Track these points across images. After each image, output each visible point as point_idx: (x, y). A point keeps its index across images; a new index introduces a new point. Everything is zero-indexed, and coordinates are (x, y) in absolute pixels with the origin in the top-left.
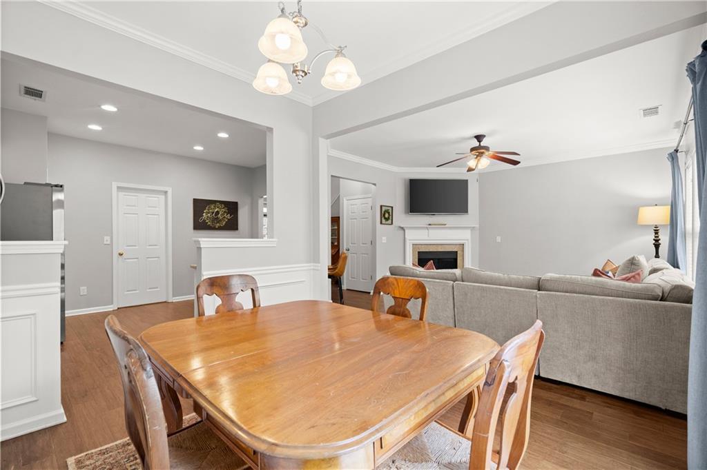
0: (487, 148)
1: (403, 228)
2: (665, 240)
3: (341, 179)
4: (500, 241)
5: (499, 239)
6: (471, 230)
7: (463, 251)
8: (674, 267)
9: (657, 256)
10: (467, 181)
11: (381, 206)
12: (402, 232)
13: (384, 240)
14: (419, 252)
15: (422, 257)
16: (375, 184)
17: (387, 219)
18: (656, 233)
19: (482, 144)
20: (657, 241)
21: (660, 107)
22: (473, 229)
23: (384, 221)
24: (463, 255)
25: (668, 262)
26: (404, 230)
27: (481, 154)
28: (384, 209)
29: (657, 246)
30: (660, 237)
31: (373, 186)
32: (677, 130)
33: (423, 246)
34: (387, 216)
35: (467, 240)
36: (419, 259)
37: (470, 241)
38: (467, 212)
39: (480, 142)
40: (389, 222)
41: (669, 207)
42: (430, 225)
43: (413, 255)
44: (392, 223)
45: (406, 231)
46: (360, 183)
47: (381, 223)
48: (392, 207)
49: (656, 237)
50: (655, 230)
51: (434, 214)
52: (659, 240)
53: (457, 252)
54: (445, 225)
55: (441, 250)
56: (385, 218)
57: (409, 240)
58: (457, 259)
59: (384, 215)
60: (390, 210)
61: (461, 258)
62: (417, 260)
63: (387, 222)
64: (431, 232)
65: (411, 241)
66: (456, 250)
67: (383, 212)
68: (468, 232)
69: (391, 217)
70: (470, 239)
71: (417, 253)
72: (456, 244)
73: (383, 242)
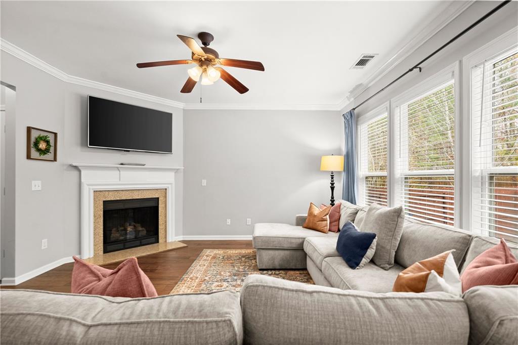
1: (76, 167)
5: (204, 183)
6: (175, 173)
7: (166, 197)
10: (171, 114)
11: (29, 129)
12: (76, 173)
13: (37, 186)
14: (104, 202)
15: (110, 208)
16: (12, 87)
17: (43, 152)
18: (332, 178)
20: (332, 184)
22: (177, 171)
23: (34, 154)
24: (166, 201)
26: (80, 171)
28: (34, 135)
29: (332, 188)
30: (334, 181)
33: (111, 193)
34: (42, 146)
35: (171, 184)
36: (105, 212)
37: (174, 185)
38: (171, 151)
39: (205, 44)
42: (122, 164)
43: (95, 207)
44: (55, 160)
45: (83, 172)
47: (29, 157)
48: (55, 134)
49: (332, 181)
50: (331, 176)
51: (129, 151)
52: (334, 184)
53: (158, 198)
54: (144, 165)
55: (137, 198)
56: (39, 150)
57: (88, 185)
58: (157, 207)
59: (36, 144)
60: (51, 138)
61: (164, 205)
62: (102, 212)
63: (42, 157)
64: (124, 174)
65: (91, 187)
66: (157, 197)
67: (33, 140)
68: (172, 174)
69: (52, 149)
70: (174, 183)
71: (102, 203)
72: (157, 189)
73: (33, 189)
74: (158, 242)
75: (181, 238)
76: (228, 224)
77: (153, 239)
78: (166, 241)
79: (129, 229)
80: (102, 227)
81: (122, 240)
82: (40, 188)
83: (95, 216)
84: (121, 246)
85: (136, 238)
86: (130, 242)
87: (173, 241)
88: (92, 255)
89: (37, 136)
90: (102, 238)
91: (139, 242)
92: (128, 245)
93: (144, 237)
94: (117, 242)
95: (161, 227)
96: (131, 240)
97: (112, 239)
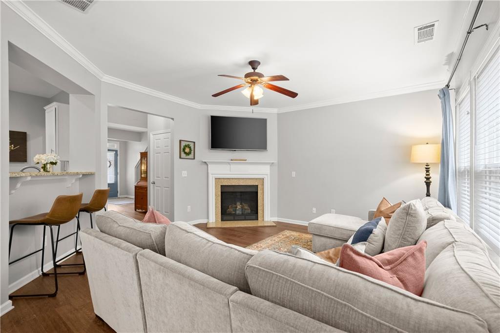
0: (260, 75)
1: (205, 162)
2: (435, 178)
3: (148, 115)
4: (294, 176)
5: (294, 174)
6: (271, 166)
7: (263, 185)
8: (445, 207)
9: (428, 195)
10: (266, 120)
11: (180, 141)
12: (206, 166)
13: (185, 174)
14: (221, 186)
15: (224, 190)
16: (173, 119)
17: (188, 154)
18: (427, 171)
19: (256, 71)
20: (428, 179)
21: (436, 24)
22: (272, 164)
23: (183, 155)
24: (263, 188)
25: (439, 201)
26: (207, 165)
27: (254, 82)
28: (183, 144)
29: (428, 184)
30: (430, 175)
31: (171, 120)
32: (447, 67)
33: (225, 180)
34: (187, 150)
35: (267, 175)
36: (222, 193)
38: (266, 149)
39: (254, 69)
40: (191, 156)
41: (440, 146)
42: (232, 160)
43: (216, 189)
44: (194, 158)
45: (209, 166)
46: (162, 118)
47: (180, 157)
48: (194, 143)
49: (427, 175)
50: (426, 168)
51: (235, 151)
52: (430, 178)
53: (257, 186)
54: (246, 160)
55: (243, 184)
56: (185, 153)
57: (212, 174)
58: (257, 192)
59: (184, 150)
60: (192, 145)
61: (262, 192)
62: (220, 193)
63: (187, 157)
64: (233, 166)
65: (213, 176)
66: (257, 184)
67: (182, 147)
68: (268, 167)
69: (192, 152)
70: (269, 174)
71: (220, 187)
72: (257, 179)
73: (183, 176)
74: (258, 219)
75: (276, 219)
76: (313, 212)
77: (254, 217)
78: (263, 220)
79: (239, 207)
80: (220, 203)
81: (234, 214)
82: (186, 176)
83: (216, 195)
84: (232, 218)
85: (242, 214)
86: (238, 216)
87: (269, 220)
88: (214, 221)
89: (184, 144)
90: (220, 210)
91: (244, 217)
92: (236, 218)
93: (249, 214)
94: (230, 214)
95: (259, 208)
96: (239, 215)
97: (227, 213)
